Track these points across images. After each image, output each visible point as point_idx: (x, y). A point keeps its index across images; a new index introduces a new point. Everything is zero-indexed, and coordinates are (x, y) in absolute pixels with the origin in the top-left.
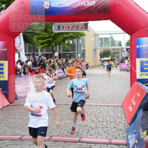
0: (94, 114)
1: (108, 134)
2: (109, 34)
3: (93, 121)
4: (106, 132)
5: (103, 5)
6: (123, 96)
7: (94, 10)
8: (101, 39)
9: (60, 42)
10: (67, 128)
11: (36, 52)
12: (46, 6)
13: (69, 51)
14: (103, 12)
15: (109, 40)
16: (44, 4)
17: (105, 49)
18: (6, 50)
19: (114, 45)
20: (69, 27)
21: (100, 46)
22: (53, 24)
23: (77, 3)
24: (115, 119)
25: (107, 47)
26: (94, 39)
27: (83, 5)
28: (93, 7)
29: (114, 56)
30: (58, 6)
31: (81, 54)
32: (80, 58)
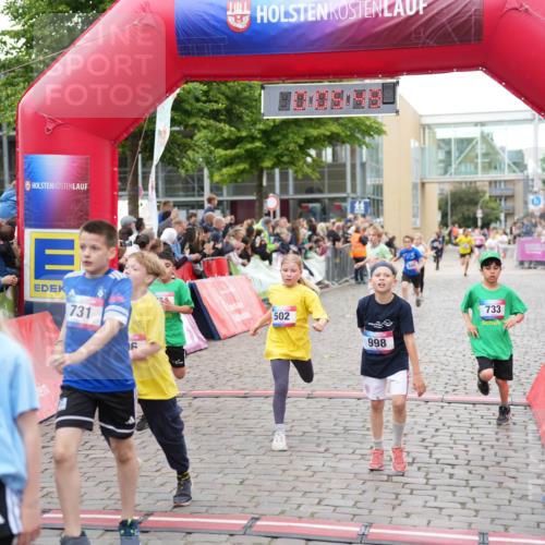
0: (420, 432)
1: (474, 514)
2: (476, 124)
3: (414, 459)
4: (468, 506)
5: (457, 14)
6: (532, 363)
7: (422, 30)
8: (442, 145)
9: (295, 156)
10: (314, 488)
11: (196, 193)
12: (236, 20)
13: (320, 191)
14: (456, 39)
15: (474, 148)
16: (229, 13)
17: (461, 183)
18: (84, 187)
19: (496, 168)
20: (322, 98)
21: (442, 171)
22: (263, 88)
23: (355, 5)
24: (500, 453)
25: (466, 173)
26: (417, 144)
27: (377, 14)
28: (418, 20)
29: (493, 209)
30: (283, 20)
31: (365, 203)
32: (364, 216)
